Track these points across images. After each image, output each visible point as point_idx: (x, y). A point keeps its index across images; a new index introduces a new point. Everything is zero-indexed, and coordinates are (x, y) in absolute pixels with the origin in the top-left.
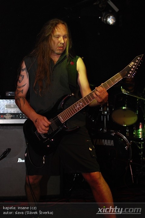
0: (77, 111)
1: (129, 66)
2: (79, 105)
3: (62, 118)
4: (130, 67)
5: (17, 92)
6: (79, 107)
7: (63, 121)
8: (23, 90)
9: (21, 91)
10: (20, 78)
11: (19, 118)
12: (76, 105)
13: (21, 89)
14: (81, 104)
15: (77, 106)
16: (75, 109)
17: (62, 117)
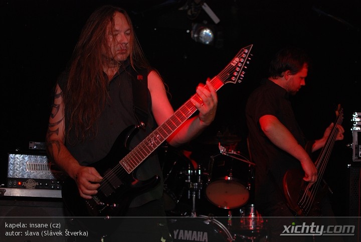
0: (152, 149)
1: (232, 64)
2: (155, 139)
3: (127, 165)
4: (234, 65)
5: (49, 133)
6: (155, 142)
7: (130, 170)
8: (58, 129)
9: (54, 131)
10: (54, 110)
11: (49, 188)
12: (149, 140)
13: (55, 128)
14: (158, 136)
15: (151, 142)
16: (148, 147)
17: (127, 163)
